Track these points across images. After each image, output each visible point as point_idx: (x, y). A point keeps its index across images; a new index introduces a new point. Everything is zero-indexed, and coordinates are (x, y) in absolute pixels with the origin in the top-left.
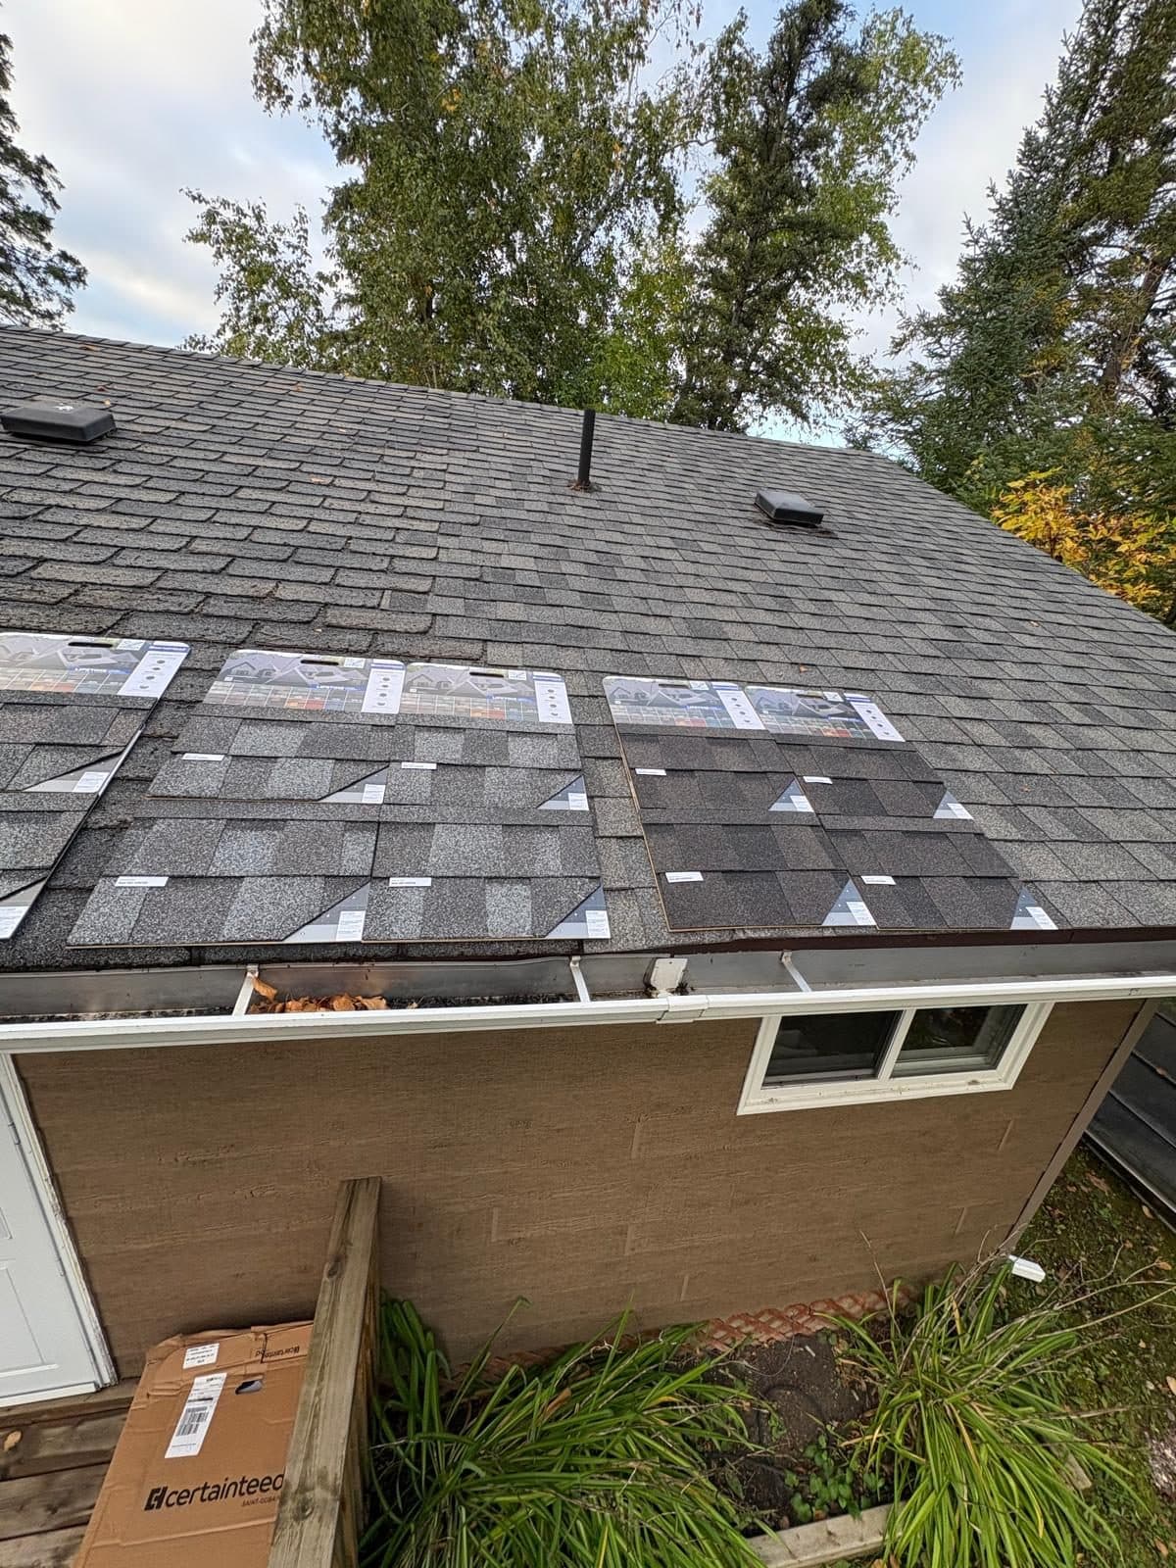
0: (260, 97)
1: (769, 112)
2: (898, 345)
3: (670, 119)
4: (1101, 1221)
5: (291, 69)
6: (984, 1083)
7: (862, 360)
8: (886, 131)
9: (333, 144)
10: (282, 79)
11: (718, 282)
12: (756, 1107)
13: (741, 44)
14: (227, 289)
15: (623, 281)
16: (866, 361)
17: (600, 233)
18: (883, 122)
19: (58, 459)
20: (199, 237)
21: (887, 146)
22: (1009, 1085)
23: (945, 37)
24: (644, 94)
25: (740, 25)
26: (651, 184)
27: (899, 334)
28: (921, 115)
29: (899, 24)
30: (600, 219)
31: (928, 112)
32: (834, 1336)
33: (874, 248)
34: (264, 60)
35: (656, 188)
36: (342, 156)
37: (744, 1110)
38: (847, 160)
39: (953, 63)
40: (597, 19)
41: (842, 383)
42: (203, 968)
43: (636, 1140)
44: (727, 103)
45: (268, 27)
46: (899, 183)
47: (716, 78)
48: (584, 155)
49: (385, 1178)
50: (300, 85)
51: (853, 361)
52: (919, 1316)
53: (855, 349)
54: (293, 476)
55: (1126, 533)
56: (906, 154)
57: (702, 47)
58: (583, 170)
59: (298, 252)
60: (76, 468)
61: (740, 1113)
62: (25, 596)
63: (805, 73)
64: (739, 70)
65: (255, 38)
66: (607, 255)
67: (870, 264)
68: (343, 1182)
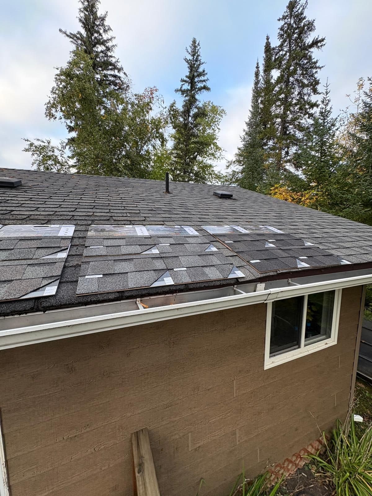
0: (47, 117)
1: (185, 120)
2: (228, 167)
3: (160, 122)
4: (367, 397)
5: (56, 111)
6: (329, 343)
7: (218, 172)
8: (212, 124)
9: (67, 129)
10: (54, 113)
11: (178, 156)
12: (269, 366)
13: (175, 107)
14: (35, 163)
15: (153, 157)
16: (219, 172)
17: (145, 147)
18: (211, 122)
19: (5, 191)
20: (27, 150)
21: (213, 127)
22: (335, 343)
23: (221, 106)
24: (153, 117)
25: (174, 103)
26: (157, 135)
27: (228, 164)
28: (219, 121)
29: (210, 103)
30: (145, 144)
31: (220, 120)
32: (310, 465)
33: (215, 148)
34: (49, 109)
35: (159, 136)
36: (70, 131)
37: (266, 367)
38: (204, 130)
39: (224, 111)
40: (139, 102)
41: (215, 178)
42: (122, 301)
43: (235, 388)
44: (174, 118)
45: (50, 102)
46: (218, 134)
47: (170, 114)
48: (140, 129)
49: (148, 427)
50: (59, 114)
51: (216, 172)
52: (335, 444)
53: (216, 170)
54: (84, 192)
55: (302, 195)
56: (218, 128)
57: (166, 107)
58: (140, 132)
59: (61, 152)
60: (13, 192)
61: (265, 369)
62: (11, 218)
63: (192, 112)
64: (175, 112)
65: (46, 104)
66: (147, 151)
67: (215, 151)
68: (132, 434)
